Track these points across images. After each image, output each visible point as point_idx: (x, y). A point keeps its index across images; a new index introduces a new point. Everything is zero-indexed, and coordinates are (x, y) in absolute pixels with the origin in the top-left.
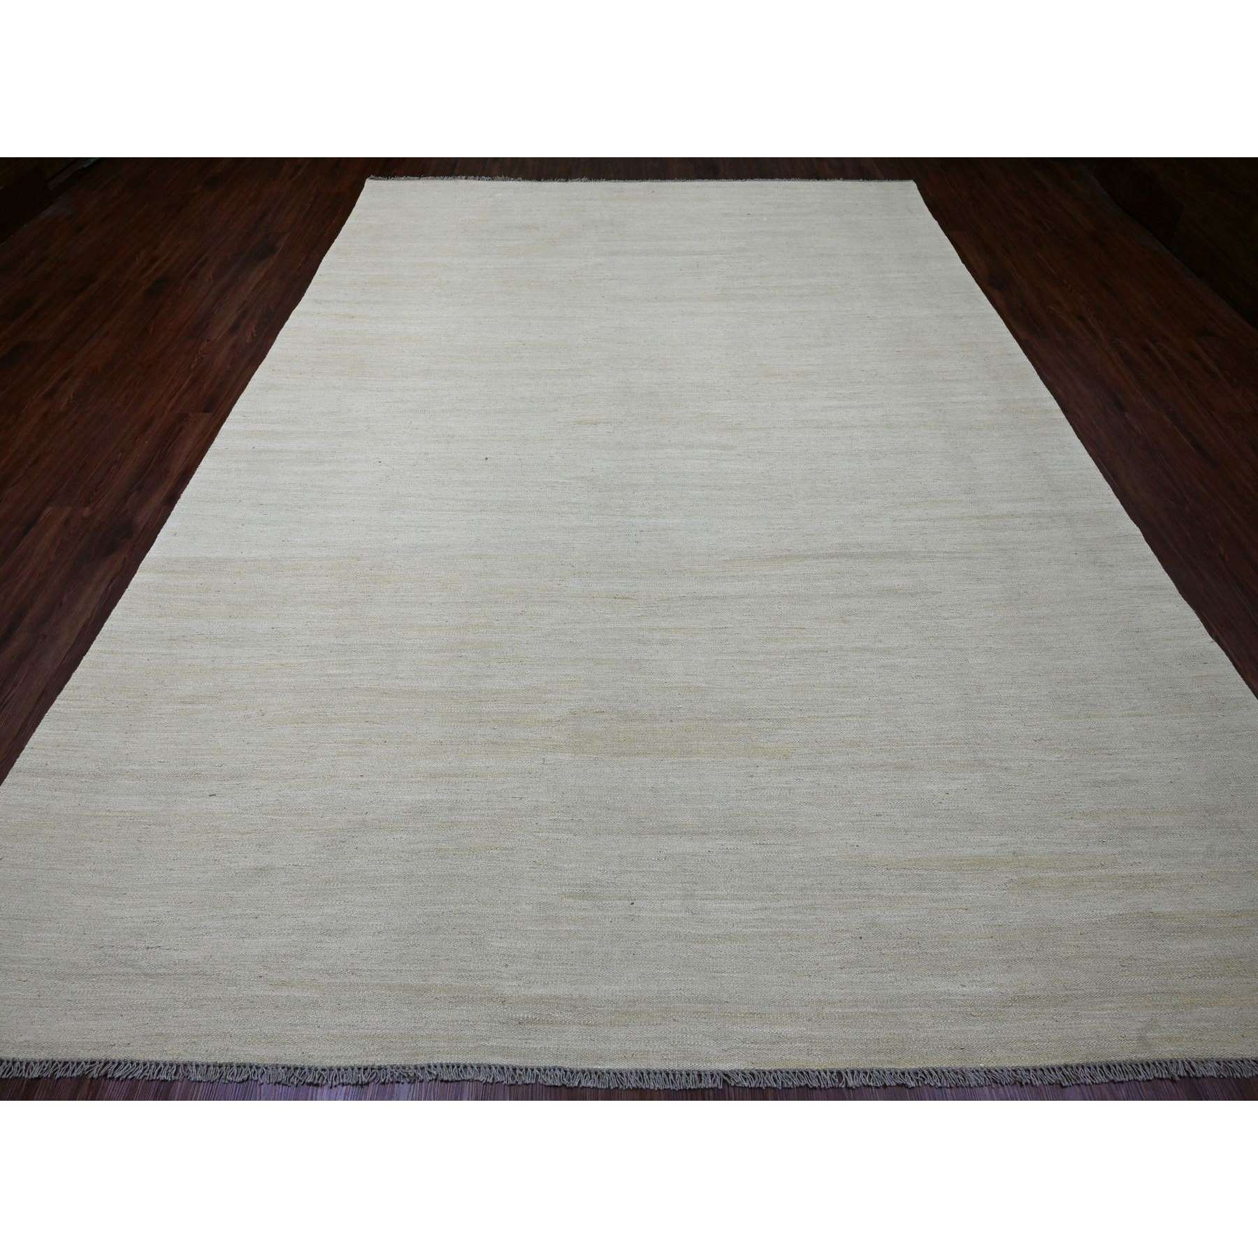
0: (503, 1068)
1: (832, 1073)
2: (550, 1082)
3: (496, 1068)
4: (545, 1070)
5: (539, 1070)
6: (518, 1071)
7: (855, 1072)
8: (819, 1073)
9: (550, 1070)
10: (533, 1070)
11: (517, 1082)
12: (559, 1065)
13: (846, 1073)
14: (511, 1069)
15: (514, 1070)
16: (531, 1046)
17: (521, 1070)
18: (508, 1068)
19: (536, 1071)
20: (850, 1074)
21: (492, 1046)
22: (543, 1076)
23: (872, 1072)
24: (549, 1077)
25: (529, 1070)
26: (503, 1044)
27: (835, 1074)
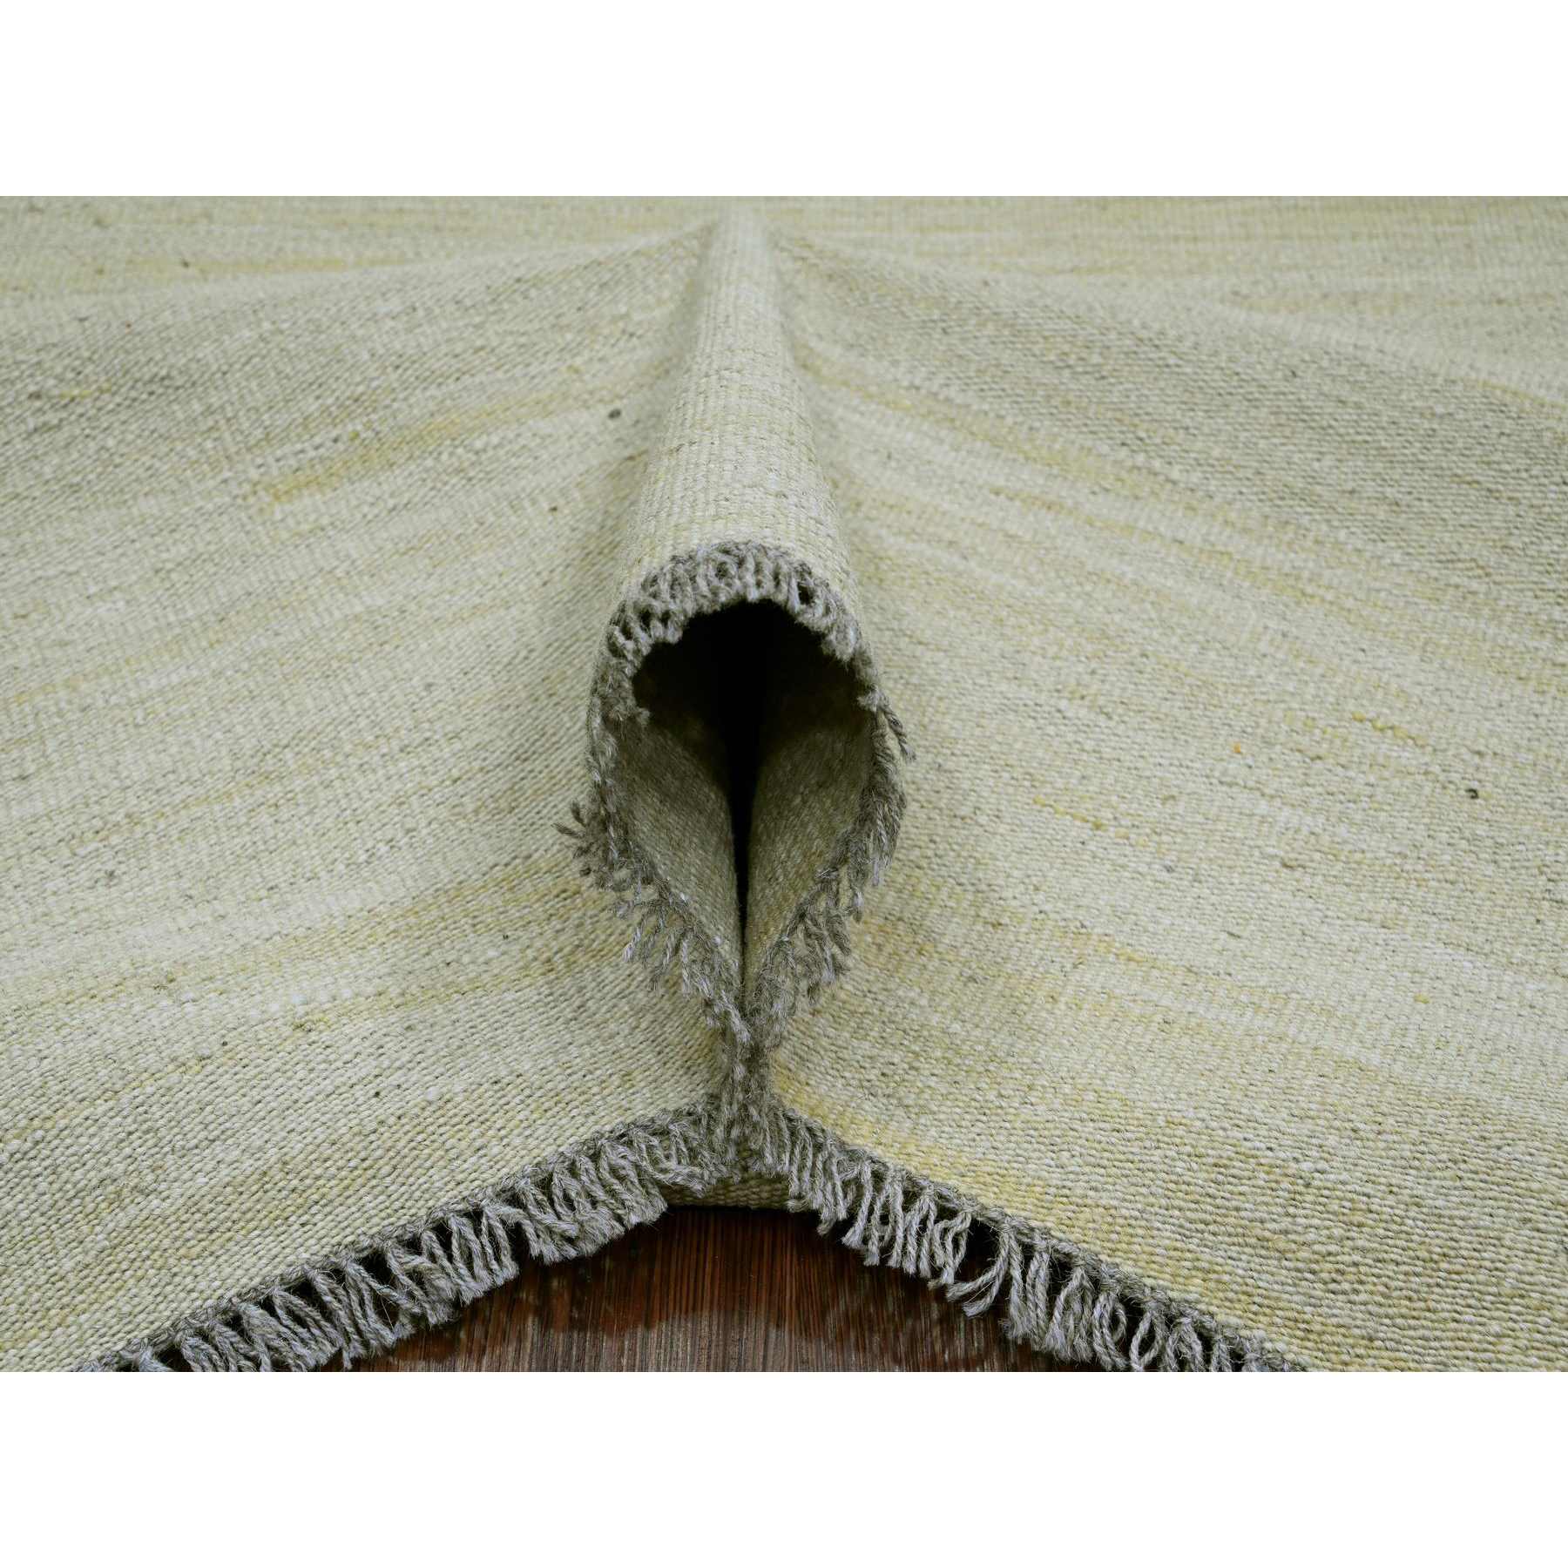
0: (304, 1289)
1: (946, 1213)
2: (603, 1227)
3: (268, 1305)
4: (545, 1185)
5: (515, 1200)
6: (399, 1261)
7: (1077, 1277)
8: (878, 1178)
9: (573, 1171)
10: (475, 1216)
11: (418, 1320)
12: (610, 1122)
13: (1028, 1252)
14: (353, 1270)
15: (375, 1263)
16: (415, 1097)
17: (413, 1245)
18: (338, 1274)
19: (496, 1211)
20: (1040, 1267)
21: (193, 1205)
22: (549, 1219)
23: (1171, 1322)
24: (583, 1204)
25: (454, 1224)
26: (247, 1164)
27: (960, 1224)
